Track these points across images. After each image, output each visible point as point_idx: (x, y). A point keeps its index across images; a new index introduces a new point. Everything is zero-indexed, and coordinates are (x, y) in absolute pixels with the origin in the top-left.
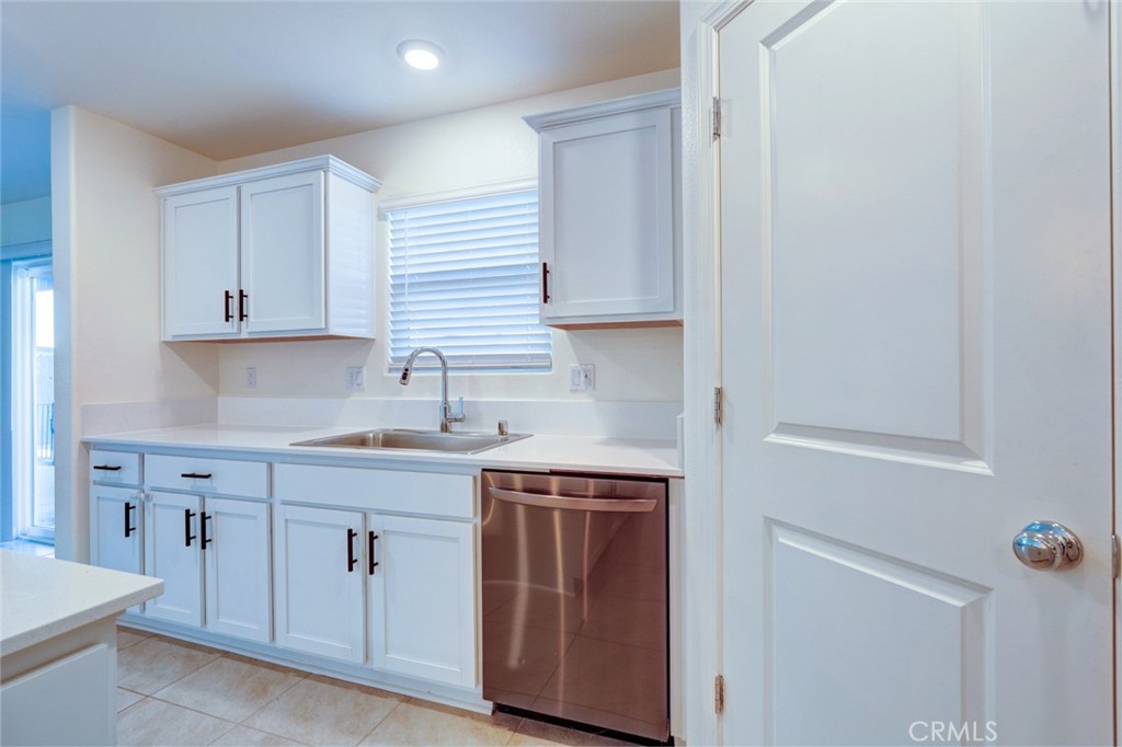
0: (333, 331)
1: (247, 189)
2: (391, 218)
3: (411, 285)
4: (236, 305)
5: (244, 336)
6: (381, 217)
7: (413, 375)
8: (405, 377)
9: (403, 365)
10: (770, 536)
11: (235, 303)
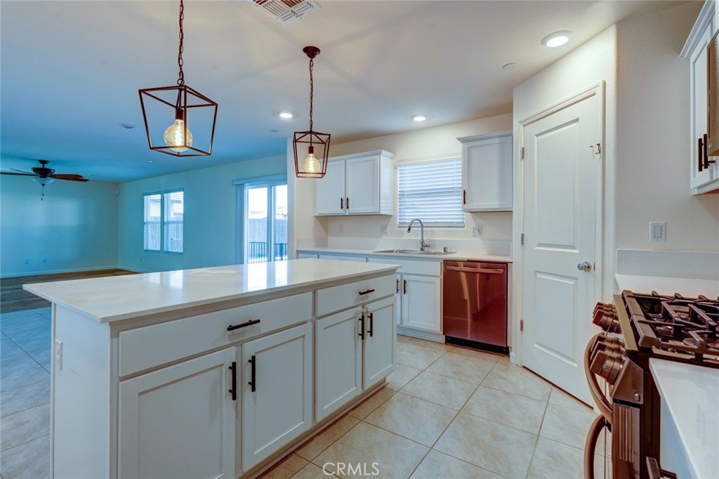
0: (382, 213)
1: (348, 161)
2: (399, 168)
3: (408, 195)
4: (345, 203)
5: (347, 214)
6: (395, 168)
7: (412, 229)
8: (409, 230)
9: (408, 225)
10: (536, 275)
11: (344, 202)
